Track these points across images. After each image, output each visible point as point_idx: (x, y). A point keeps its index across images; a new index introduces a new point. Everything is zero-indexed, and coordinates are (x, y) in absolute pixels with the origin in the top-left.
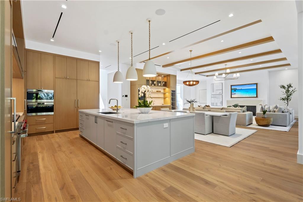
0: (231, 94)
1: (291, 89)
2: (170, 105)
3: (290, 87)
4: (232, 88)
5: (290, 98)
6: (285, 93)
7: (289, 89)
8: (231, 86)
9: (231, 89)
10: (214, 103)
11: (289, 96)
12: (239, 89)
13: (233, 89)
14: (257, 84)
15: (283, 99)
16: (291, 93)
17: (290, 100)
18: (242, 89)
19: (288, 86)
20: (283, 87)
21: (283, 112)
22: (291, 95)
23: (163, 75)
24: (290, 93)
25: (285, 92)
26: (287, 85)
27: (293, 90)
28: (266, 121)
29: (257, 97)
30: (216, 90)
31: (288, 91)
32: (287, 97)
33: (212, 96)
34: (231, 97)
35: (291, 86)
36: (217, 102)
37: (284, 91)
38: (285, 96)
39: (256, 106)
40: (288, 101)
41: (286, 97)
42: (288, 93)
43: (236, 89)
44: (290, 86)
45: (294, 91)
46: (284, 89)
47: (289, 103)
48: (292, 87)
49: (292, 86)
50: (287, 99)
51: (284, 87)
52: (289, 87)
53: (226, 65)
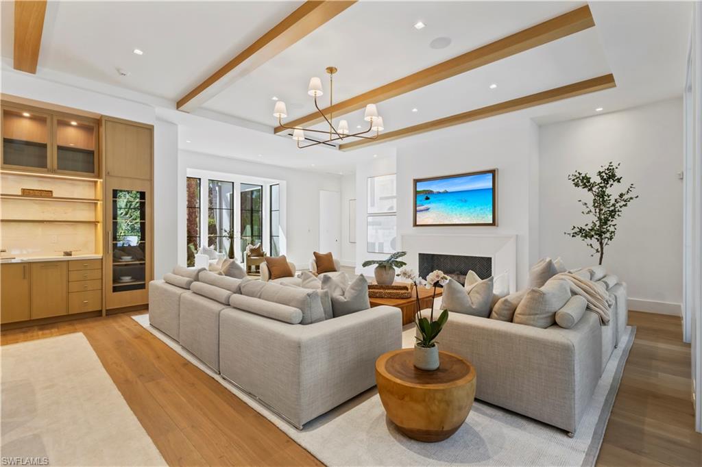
0: (416, 211)
1: (613, 191)
2: (100, 256)
3: (611, 182)
4: (418, 190)
5: (611, 229)
6: (593, 209)
7: (608, 191)
8: (416, 181)
9: (416, 193)
10: (374, 244)
11: (607, 220)
12: (439, 193)
13: (420, 192)
14: (493, 172)
15: (585, 234)
16: (614, 205)
17: (611, 238)
18: (446, 192)
19: (602, 178)
20: (585, 182)
21: (554, 324)
22: (613, 213)
23: (76, 117)
24: (613, 208)
25: (590, 204)
26: (600, 173)
27: (621, 195)
28: (419, 408)
29: (494, 224)
30: (381, 199)
31: (601, 197)
32: (598, 223)
33: (370, 219)
34: (415, 225)
35: (614, 176)
36: (382, 241)
37: (589, 197)
38: (591, 220)
39: (490, 259)
40: (605, 241)
41: (595, 225)
42: (605, 209)
43: (431, 192)
44: (609, 176)
45: (625, 197)
46: (586, 189)
47: (605, 248)
48: (619, 180)
49: (618, 176)
50: (600, 232)
51: (588, 180)
52: (606, 181)
53: (331, 70)
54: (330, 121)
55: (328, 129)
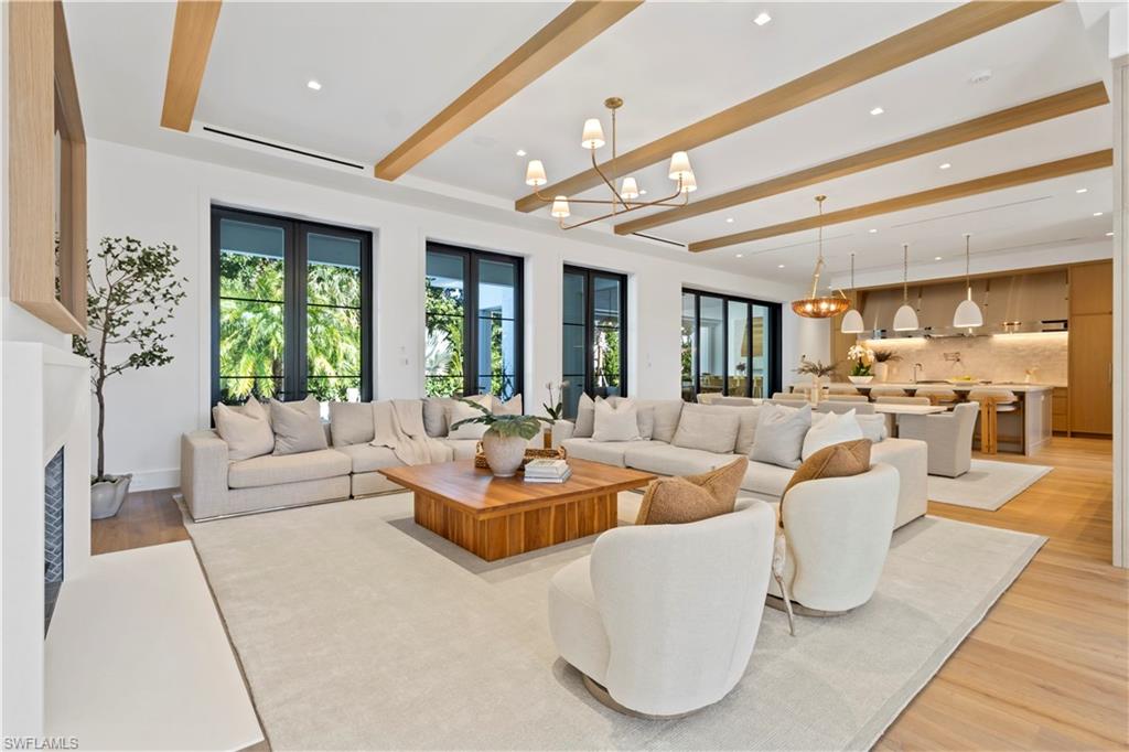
53: (613, 103)
54: (611, 182)
55: (610, 196)
